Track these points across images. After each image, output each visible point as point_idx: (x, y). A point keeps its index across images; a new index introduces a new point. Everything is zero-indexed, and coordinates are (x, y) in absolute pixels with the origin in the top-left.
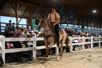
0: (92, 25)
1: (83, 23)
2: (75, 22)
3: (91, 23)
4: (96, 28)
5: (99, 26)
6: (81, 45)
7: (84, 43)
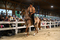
0: (51, 14)
1: (45, 14)
2: (41, 13)
3: (50, 13)
4: (53, 17)
5: (54, 15)
6: (44, 26)
7: (46, 25)
